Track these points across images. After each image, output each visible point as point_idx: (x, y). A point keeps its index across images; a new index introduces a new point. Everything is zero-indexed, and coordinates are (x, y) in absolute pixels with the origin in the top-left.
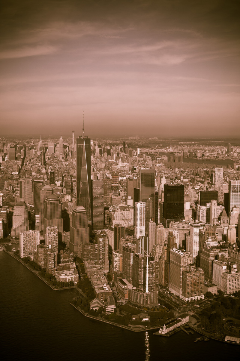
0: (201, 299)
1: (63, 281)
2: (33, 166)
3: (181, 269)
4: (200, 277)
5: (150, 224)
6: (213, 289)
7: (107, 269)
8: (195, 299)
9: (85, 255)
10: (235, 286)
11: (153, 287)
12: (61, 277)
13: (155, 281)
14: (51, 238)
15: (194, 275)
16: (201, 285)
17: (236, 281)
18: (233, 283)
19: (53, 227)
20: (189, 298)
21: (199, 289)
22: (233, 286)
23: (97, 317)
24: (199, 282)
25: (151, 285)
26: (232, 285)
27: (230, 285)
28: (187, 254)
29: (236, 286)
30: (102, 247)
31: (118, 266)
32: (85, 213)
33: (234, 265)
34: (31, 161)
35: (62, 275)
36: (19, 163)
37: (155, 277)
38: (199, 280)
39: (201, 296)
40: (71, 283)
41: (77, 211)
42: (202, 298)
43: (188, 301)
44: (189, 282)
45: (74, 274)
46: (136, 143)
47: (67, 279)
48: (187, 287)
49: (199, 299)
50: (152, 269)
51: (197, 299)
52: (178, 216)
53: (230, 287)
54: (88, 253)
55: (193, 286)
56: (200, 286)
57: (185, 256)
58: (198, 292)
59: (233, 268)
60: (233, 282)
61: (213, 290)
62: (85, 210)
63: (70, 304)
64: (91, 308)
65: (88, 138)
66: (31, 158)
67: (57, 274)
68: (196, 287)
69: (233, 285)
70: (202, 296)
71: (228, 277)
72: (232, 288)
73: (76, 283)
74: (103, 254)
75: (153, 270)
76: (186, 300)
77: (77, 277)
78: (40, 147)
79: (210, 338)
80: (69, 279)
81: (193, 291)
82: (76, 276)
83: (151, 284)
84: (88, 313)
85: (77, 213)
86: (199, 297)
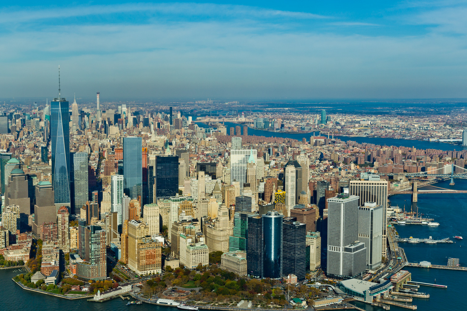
0: (158, 273)
1: (11, 260)
2: (30, 141)
3: (136, 241)
4: (156, 249)
5: (124, 199)
6: (174, 263)
7: (67, 249)
8: (150, 274)
9: (46, 236)
10: (199, 260)
11: (100, 259)
12: (9, 256)
13: (102, 252)
14: (8, 218)
15: (149, 247)
16: (158, 257)
17: (201, 255)
18: (197, 257)
19: (14, 207)
20: (144, 272)
21: (155, 262)
22: (197, 260)
23: (36, 289)
24: (155, 255)
25: (98, 257)
26: (195, 259)
27: (193, 259)
28: (143, 225)
29: (201, 259)
30: (61, 224)
31: (76, 244)
32: (50, 188)
33: (200, 238)
34: (30, 135)
35: (11, 253)
36: (11, 137)
37: (102, 248)
38: (155, 252)
39: (157, 270)
40: (21, 263)
41: (41, 186)
42: (159, 271)
43: (142, 275)
44: (143, 254)
45: (25, 253)
46: (203, 109)
47: (16, 258)
48: (141, 260)
49: (155, 273)
50: (99, 239)
51: (154, 273)
52: (172, 193)
53: (193, 260)
54: (49, 233)
55: (148, 259)
56: (156, 259)
57: (140, 226)
58: (154, 266)
59: (199, 241)
60: (197, 255)
61: (174, 265)
62: (51, 186)
63: (12, 280)
64: (32, 282)
65: (66, 100)
66: (30, 131)
67: (5, 253)
68: (151, 260)
69: (197, 258)
70: (159, 270)
71: (191, 250)
72: (195, 262)
73: (25, 262)
74: (63, 232)
75: (100, 241)
76: (140, 274)
77: (27, 256)
78: (46, 115)
79: (142, 302)
80: (18, 257)
81: (148, 264)
82: (26, 254)
83: (98, 255)
84: (26, 286)
85: (41, 189)
86: (155, 271)
